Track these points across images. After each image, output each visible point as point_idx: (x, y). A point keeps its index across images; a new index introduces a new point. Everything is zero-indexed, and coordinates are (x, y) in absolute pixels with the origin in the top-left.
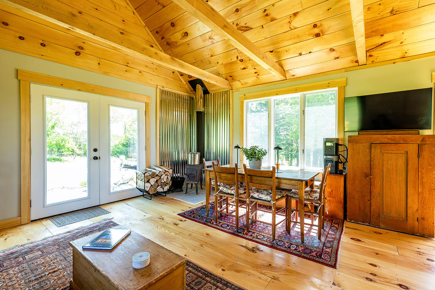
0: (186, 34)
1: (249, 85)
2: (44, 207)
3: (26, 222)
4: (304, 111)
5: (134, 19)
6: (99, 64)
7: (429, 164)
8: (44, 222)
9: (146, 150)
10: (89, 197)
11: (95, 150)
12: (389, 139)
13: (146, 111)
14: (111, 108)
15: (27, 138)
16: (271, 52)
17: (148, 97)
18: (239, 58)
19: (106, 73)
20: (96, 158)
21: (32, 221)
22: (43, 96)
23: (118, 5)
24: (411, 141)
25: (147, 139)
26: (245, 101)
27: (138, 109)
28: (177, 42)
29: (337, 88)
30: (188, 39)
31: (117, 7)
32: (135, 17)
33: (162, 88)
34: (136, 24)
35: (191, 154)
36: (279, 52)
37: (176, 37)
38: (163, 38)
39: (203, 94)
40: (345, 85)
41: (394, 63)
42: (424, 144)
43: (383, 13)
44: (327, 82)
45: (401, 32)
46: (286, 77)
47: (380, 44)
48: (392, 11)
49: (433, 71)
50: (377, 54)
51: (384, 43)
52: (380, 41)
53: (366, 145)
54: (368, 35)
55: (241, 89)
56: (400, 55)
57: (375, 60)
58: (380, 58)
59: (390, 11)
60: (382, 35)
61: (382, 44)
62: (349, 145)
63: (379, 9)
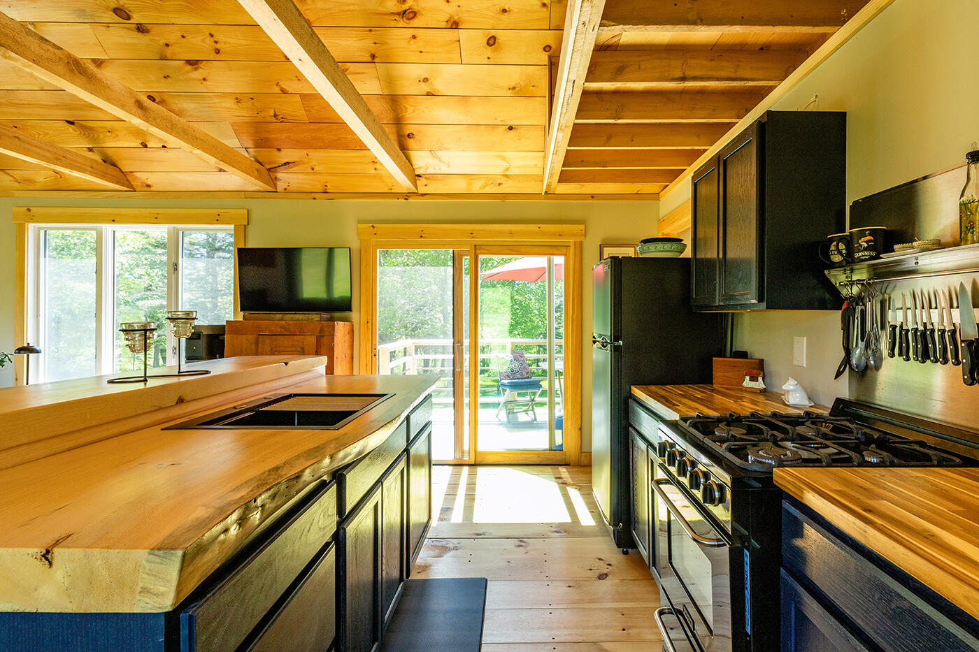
1: (37, 186)
4: (175, 264)
16: (70, 123)
24: (308, 331)
26: (32, 226)
29: (232, 227)
36: (91, 128)
40: (246, 223)
41: (314, 199)
42: (323, 336)
43: (263, 114)
44: (216, 211)
45: (304, 152)
46: (130, 185)
47: (283, 162)
48: (275, 115)
49: (360, 222)
50: (286, 178)
51: (288, 163)
52: (280, 157)
53: (252, 337)
54: (257, 143)
55: (17, 194)
56: (320, 188)
57: (288, 188)
58: (293, 187)
59: (272, 115)
60: (279, 150)
61: (285, 164)
62: (227, 337)
63: (253, 105)
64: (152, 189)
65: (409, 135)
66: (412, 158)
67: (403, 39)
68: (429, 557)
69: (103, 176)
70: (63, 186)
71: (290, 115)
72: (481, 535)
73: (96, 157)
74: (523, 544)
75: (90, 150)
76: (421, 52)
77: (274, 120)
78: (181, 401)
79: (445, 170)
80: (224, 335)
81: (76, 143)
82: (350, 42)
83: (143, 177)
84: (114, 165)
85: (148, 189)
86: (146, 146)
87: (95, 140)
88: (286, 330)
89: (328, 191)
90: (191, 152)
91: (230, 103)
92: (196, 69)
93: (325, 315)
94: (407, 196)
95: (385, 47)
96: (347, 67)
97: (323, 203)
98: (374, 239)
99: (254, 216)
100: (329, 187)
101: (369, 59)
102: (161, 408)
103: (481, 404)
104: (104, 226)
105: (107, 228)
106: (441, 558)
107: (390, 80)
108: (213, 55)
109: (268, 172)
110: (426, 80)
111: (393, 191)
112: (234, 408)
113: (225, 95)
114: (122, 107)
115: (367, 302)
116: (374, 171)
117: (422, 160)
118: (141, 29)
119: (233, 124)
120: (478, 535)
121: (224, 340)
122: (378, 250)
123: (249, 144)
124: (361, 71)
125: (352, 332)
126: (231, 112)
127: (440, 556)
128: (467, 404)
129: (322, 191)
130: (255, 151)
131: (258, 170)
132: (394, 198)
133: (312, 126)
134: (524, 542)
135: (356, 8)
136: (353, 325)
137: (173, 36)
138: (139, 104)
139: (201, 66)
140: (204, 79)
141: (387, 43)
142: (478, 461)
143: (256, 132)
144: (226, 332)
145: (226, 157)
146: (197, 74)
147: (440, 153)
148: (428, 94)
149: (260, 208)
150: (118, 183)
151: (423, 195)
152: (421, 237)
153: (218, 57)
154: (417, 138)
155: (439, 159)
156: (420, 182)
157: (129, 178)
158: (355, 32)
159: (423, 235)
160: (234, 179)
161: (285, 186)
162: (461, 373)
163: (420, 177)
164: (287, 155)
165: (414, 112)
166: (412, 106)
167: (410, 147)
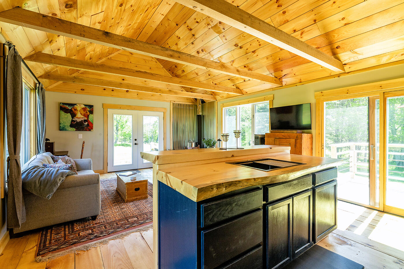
0: (183, 71)
1: (224, 98)
2: (113, 166)
3: (106, 172)
4: (254, 115)
5: (156, 65)
6: (137, 94)
7: (299, 151)
8: (113, 173)
9: (164, 140)
10: (132, 164)
11: (136, 140)
12: (283, 136)
13: (163, 117)
14: (144, 117)
15: (107, 134)
16: (229, 79)
17: (165, 109)
18: (214, 83)
19: (141, 99)
20: (136, 144)
21: (108, 172)
22: (113, 114)
23: (147, 60)
24: (292, 137)
25: (165, 133)
26: (224, 108)
27: (159, 116)
28: (180, 75)
29: (269, 101)
30: (185, 73)
31: (147, 62)
32: (157, 64)
33: (174, 102)
34: (157, 68)
35: (190, 143)
36: (233, 80)
37: (179, 72)
38: (173, 73)
39: (202, 103)
40: (273, 99)
41: (296, 86)
42: (297, 139)
43: (275, 60)
44: (264, 97)
45: (291, 69)
46: (242, 93)
47: (284, 75)
48: (279, 59)
49: (316, 91)
50: (285, 81)
51: (286, 75)
52: (282, 73)
53: (273, 139)
54: (274, 71)
55: (221, 100)
56: (298, 81)
57: (286, 84)
58: (289, 83)
59: (278, 59)
60: (282, 71)
61: (285, 75)
62: (266, 139)
63: (272, 58)
64: (248, 93)
65: (337, 47)
66: (340, 57)
67: (329, 6)
68: (334, 242)
69: (236, 92)
70: (229, 97)
71: (284, 57)
72: (371, 246)
73: (235, 87)
74: (401, 263)
75: (233, 85)
76: (339, 7)
77: (279, 61)
78: (233, 156)
79: (361, 57)
80: (265, 138)
81: (230, 85)
82: (304, 20)
83: (245, 90)
84: (239, 88)
85: (246, 93)
86: (245, 81)
87: (234, 83)
88: (284, 137)
89: (302, 81)
90: (253, 80)
91: (265, 60)
92: (255, 53)
93: (299, 131)
94: (339, 75)
95: (321, 13)
96: (303, 30)
97: (300, 87)
98: (322, 97)
99: (275, 96)
100: (302, 80)
101: (314, 22)
102: (227, 157)
103: (389, 179)
104: (237, 106)
105: (238, 106)
106: (341, 246)
107: (324, 27)
108: (259, 47)
109: (279, 80)
110: (343, 19)
111: (331, 75)
112: (247, 160)
113: (263, 58)
114: (233, 73)
115: (319, 125)
116: (321, 68)
117: (345, 56)
118: (241, 48)
119: (267, 67)
120: (368, 245)
121: (265, 139)
122: (325, 103)
123: (272, 71)
124: (310, 29)
125: (312, 138)
126: (266, 62)
127: (341, 245)
128: (378, 177)
129: (299, 82)
130: (275, 74)
131: (275, 80)
132: (333, 77)
133: (293, 58)
134: (402, 262)
135: (305, 5)
136: (312, 135)
137: (248, 46)
138: (238, 71)
139: (256, 51)
140: (257, 55)
141: (321, 12)
142: (386, 210)
143: (274, 67)
144: (265, 137)
145: (264, 78)
146: (255, 55)
147: (356, 50)
148: (345, 25)
149: (277, 93)
150: (239, 93)
151: (348, 73)
152: (347, 93)
153: (260, 47)
154: (341, 47)
155: (356, 53)
156: (346, 68)
157: (242, 91)
158: (306, 15)
159: (348, 92)
160: (268, 85)
161: (285, 83)
162: (374, 161)
163: (346, 64)
164: (285, 72)
165: (338, 36)
166: (337, 34)
167: (338, 53)
